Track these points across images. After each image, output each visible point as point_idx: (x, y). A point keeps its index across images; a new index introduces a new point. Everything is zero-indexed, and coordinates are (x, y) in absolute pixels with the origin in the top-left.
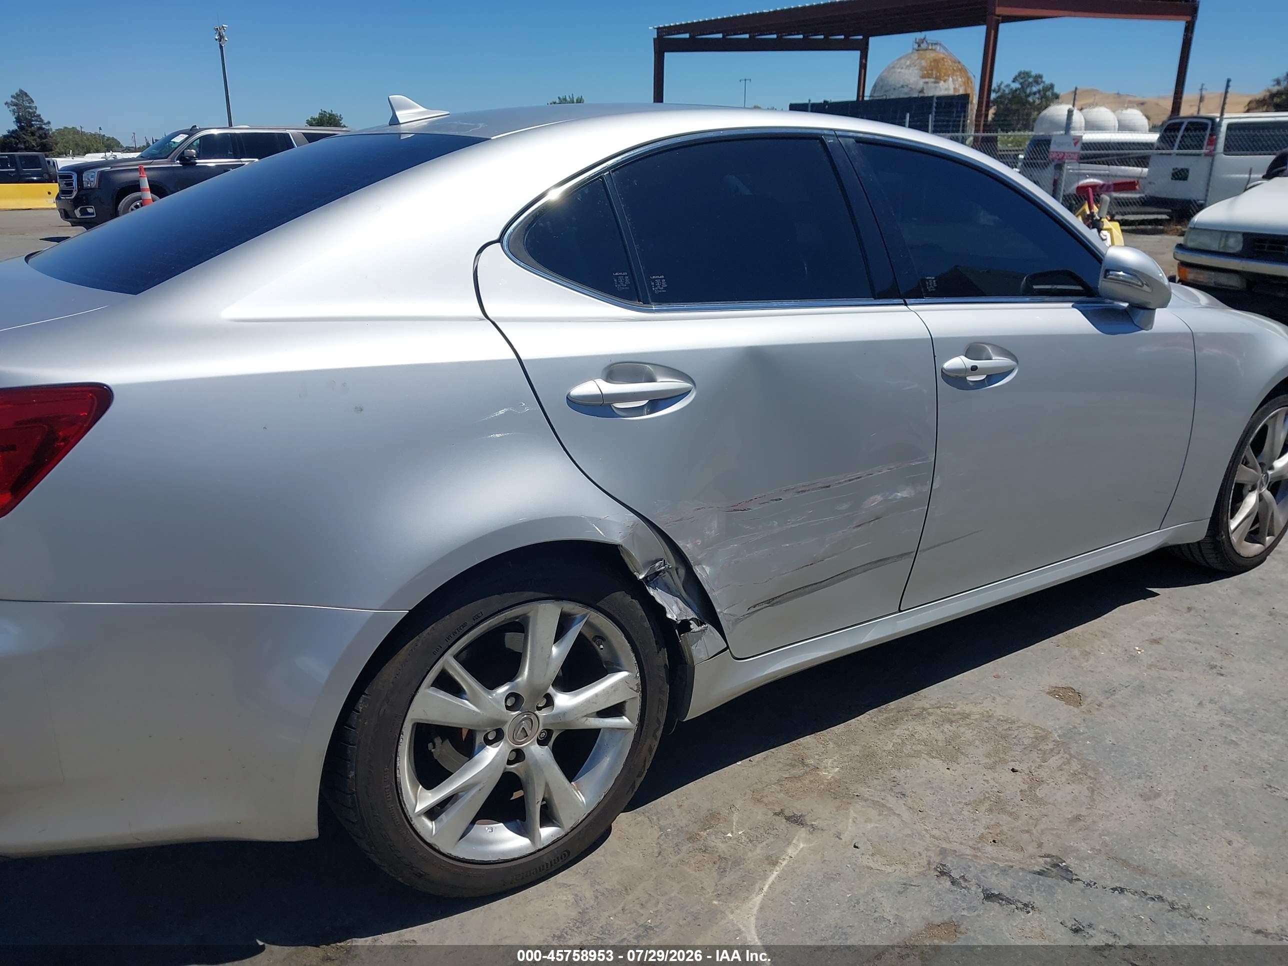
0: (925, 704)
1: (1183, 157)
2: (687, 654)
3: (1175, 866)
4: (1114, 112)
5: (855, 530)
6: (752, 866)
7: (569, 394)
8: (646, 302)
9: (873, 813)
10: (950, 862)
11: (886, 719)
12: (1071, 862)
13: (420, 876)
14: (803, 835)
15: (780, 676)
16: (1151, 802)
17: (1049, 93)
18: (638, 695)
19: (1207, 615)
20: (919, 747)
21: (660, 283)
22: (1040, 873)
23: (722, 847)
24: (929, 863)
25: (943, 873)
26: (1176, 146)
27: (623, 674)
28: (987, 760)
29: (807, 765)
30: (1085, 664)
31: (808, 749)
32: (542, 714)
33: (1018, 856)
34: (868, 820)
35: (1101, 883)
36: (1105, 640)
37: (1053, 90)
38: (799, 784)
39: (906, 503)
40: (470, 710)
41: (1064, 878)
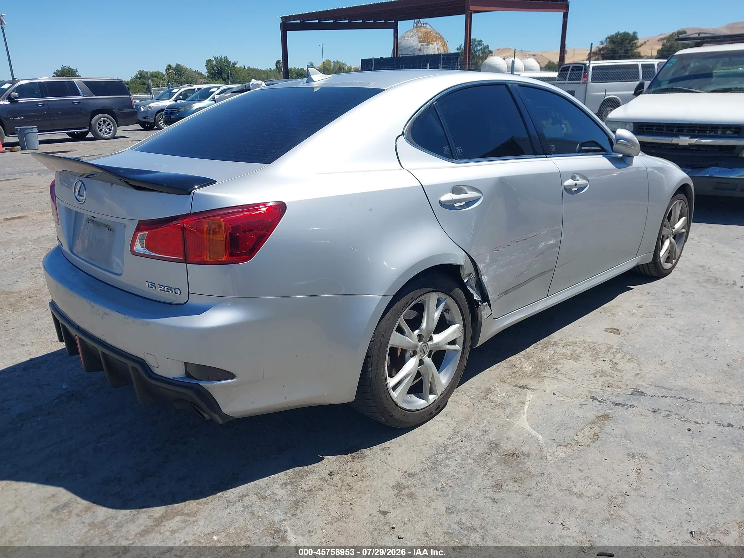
0: (554, 340)
1: (571, 85)
2: (479, 316)
3: (682, 387)
4: (521, 60)
5: (535, 259)
6: (515, 405)
7: (440, 201)
8: (456, 159)
9: (555, 382)
10: (595, 395)
11: (541, 347)
12: (642, 389)
13: (392, 416)
14: (530, 392)
15: (508, 326)
16: (663, 366)
17: (486, 50)
18: (463, 334)
19: (656, 295)
20: (562, 356)
21: (460, 151)
22: (631, 394)
23: (499, 400)
24: (587, 396)
25: (594, 399)
26: (567, 79)
27: (457, 325)
28: (591, 358)
29: (517, 367)
30: (615, 318)
31: (514, 361)
32: (429, 343)
33: (620, 390)
34: (554, 385)
35: (656, 395)
36: (619, 308)
37: (488, 48)
38: (518, 375)
39: (553, 246)
40: (409, 341)
41: (641, 395)
